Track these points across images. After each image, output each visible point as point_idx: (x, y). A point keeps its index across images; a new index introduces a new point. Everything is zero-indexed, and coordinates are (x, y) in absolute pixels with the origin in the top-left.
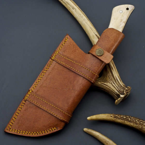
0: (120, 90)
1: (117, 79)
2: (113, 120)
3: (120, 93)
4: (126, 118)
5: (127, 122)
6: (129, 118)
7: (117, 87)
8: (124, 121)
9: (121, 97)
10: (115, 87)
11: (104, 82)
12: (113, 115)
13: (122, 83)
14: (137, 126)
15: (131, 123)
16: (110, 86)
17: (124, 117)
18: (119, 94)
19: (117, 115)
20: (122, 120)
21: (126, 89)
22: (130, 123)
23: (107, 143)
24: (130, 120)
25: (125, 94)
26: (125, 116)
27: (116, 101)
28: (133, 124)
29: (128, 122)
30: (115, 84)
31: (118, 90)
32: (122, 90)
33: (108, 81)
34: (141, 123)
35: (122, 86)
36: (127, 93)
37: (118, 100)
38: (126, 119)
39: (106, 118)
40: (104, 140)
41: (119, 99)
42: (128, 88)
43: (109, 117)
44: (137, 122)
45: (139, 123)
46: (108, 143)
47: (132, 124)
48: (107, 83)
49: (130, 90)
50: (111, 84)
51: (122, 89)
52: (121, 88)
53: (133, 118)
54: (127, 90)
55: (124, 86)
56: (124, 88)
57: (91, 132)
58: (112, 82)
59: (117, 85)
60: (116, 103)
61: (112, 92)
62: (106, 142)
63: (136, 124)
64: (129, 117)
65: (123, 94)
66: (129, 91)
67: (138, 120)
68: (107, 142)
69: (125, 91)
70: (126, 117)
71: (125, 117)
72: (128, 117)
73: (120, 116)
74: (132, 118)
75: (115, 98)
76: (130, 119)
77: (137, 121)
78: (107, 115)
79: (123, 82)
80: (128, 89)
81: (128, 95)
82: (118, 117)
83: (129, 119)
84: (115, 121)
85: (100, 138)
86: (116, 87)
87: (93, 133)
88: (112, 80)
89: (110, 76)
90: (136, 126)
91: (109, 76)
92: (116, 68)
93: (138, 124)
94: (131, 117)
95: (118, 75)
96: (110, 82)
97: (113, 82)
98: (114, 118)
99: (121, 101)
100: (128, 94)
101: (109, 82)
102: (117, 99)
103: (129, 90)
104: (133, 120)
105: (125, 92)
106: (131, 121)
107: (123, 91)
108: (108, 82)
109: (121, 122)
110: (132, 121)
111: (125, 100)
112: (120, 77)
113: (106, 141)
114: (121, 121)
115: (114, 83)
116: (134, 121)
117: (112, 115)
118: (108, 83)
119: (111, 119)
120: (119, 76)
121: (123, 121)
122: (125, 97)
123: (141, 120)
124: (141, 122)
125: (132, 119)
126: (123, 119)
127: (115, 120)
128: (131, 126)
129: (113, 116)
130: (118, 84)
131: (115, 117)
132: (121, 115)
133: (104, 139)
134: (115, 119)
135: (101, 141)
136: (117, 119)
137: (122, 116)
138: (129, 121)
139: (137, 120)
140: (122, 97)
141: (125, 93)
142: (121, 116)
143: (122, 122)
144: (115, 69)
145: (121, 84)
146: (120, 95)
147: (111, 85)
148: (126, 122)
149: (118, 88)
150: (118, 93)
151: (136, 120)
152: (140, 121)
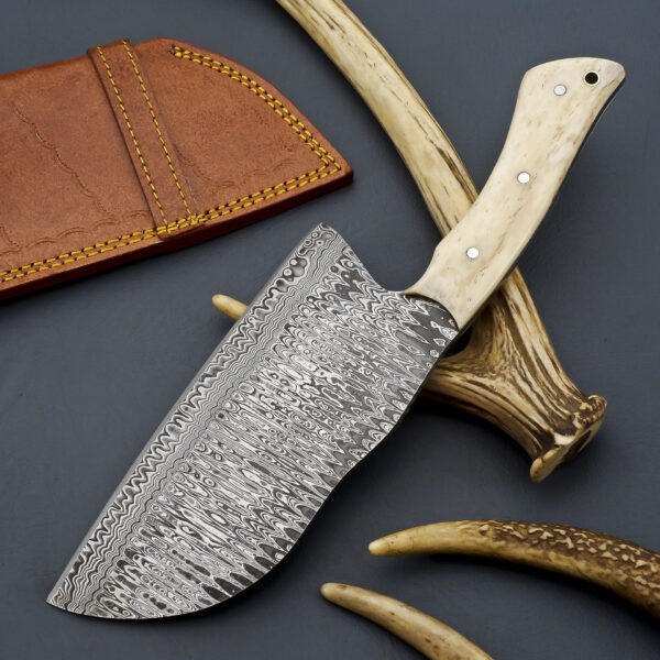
0: (552, 413)
1: (539, 361)
2: (491, 548)
3: (554, 427)
4: (554, 539)
5: (558, 558)
6: (564, 537)
7: (539, 396)
8: (545, 553)
9: (557, 446)
10: (529, 400)
11: (478, 375)
12: (491, 524)
13: (561, 381)
14: (608, 571)
15: (575, 562)
16: (505, 395)
17: (542, 533)
18: (551, 430)
19: (508, 523)
20: (534, 546)
21: (584, 406)
22: (572, 558)
23: (436, 647)
24: (571, 545)
25: (577, 433)
26: (545, 529)
27: (537, 463)
28: (587, 565)
29: (562, 556)
30: (529, 384)
31: (547, 413)
32: (563, 413)
33: (496, 368)
34: (625, 557)
35: (566, 391)
36: (588, 425)
37: (543, 461)
38: (552, 543)
39: (460, 540)
40: (419, 634)
41: (550, 454)
42: (591, 402)
43: (472, 535)
44: (608, 554)
45: (615, 558)
46: (442, 645)
47: (581, 565)
48: (492, 378)
49: (600, 413)
50: (513, 382)
51: (566, 409)
52: (558, 400)
53: (584, 536)
54: (585, 413)
55: (575, 393)
56: (571, 404)
57: (356, 601)
58: (515, 373)
59: (538, 390)
60: (537, 472)
61: (518, 419)
62: (428, 641)
63: (602, 562)
64: (569, 534)
65: (570, 431)
66: (598, 419)
67: (608, 546)
68: (434, 643)
69: (577, 414)
70: (552, 532)
71: (546, 534)
72: (563, 532)
73: (522, 531)
74: (581, 537)
75: (530, 452)
76: (574, 539)
77: (603, 552)
78: (460, 526)
79: (570, 374)
80: (591, 408)
81: (592, 435)
82: (514, 536)
83: (568, 540)
84: (501, 552)
85: (402, 623)
86: (533, 397)
87: (366, 604)
88: (518, 364)
89: (505, 346)
90: (600, 575)
91: (502, 346)
92: (533, 308)
93: (610, 562)
94: (579, 530)
95: (546, 340)
96: (508, 376)
97: (520, 373)
98: (496, 540)
99: (557, 462)
100: (594, 429)
101: (504, 376)
102: (541, 453)
103: (595, 411)
104: (588, 543)
105: (580, 421)
106: (575, 549)
107: (571, 418)
108: (499, 374)
109: (529, 558)
110: (580, 549)
111: (577, 459)
112: (552, 352)
113: (431, 634)
114: (532, 551)
115: (525, 380)
116: (593, 550)
117: (485, 527)
118: (499, 379)
119: (482, 544)
120: (549, 346)
121: (540, 552)
122: (575, 446)
123: (623, 546)
124: (623, 551)
125: (580, 541)
126: (541, 540)
127: (501, 547)
128: (577, 574)
129: (490, 533)
130: (542, 385)
131: (501, 536)
132: (528, 525)
133: (420, 630)
134: (503, 543)
135: (405, 637)
136: (511, 545)
137: (532, 530)
138: (569, 552)
139: (603, 547)
140: (563, 446)
141: (577, 424)
142: (526, 528)
143: (534, 556)
144: (531, 313)
145: (560, 385)
146: (552, 438)
147: (511, 386)
148: (552, 554)
149: (547, 402)
150: (545, 426)
151: (602, 543)
152: (617, 550)
